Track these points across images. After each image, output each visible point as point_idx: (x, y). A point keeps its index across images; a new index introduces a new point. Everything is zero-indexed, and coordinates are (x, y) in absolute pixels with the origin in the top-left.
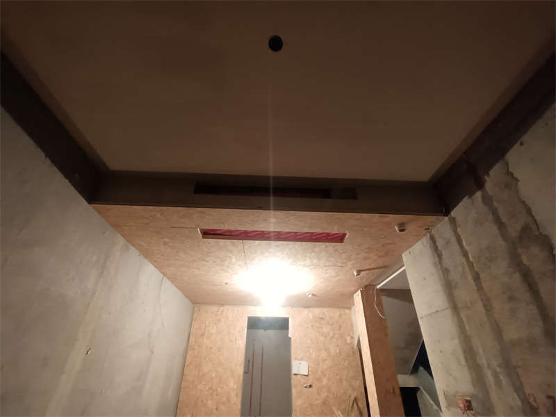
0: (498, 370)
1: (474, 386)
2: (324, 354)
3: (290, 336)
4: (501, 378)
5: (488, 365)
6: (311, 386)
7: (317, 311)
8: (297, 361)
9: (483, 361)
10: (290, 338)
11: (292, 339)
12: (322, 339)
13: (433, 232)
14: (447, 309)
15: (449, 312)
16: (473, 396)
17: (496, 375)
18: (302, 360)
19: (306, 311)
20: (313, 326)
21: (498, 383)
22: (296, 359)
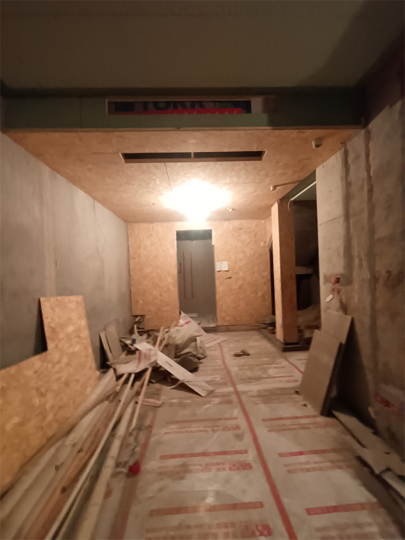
0: (363, 258)
1: (345, 269)
2: (241, 256)
3: (213, 243)
4: (363, 263)
5: (358, 255)
6: (230, 278)
7: (236, 223)
8: (219, 262)
9: (355, 253)
10: (213, 246)
11: (215, 246)
12: (240, 245)
13: (348, 146)
14: (341, 216)
15: (342, 220)
16: (343, 275)
17: (361, 261)
18: (223, 260)
19: (226, 224)
20: (232, 235)
21: (361, 266)
22: (218, 261)
